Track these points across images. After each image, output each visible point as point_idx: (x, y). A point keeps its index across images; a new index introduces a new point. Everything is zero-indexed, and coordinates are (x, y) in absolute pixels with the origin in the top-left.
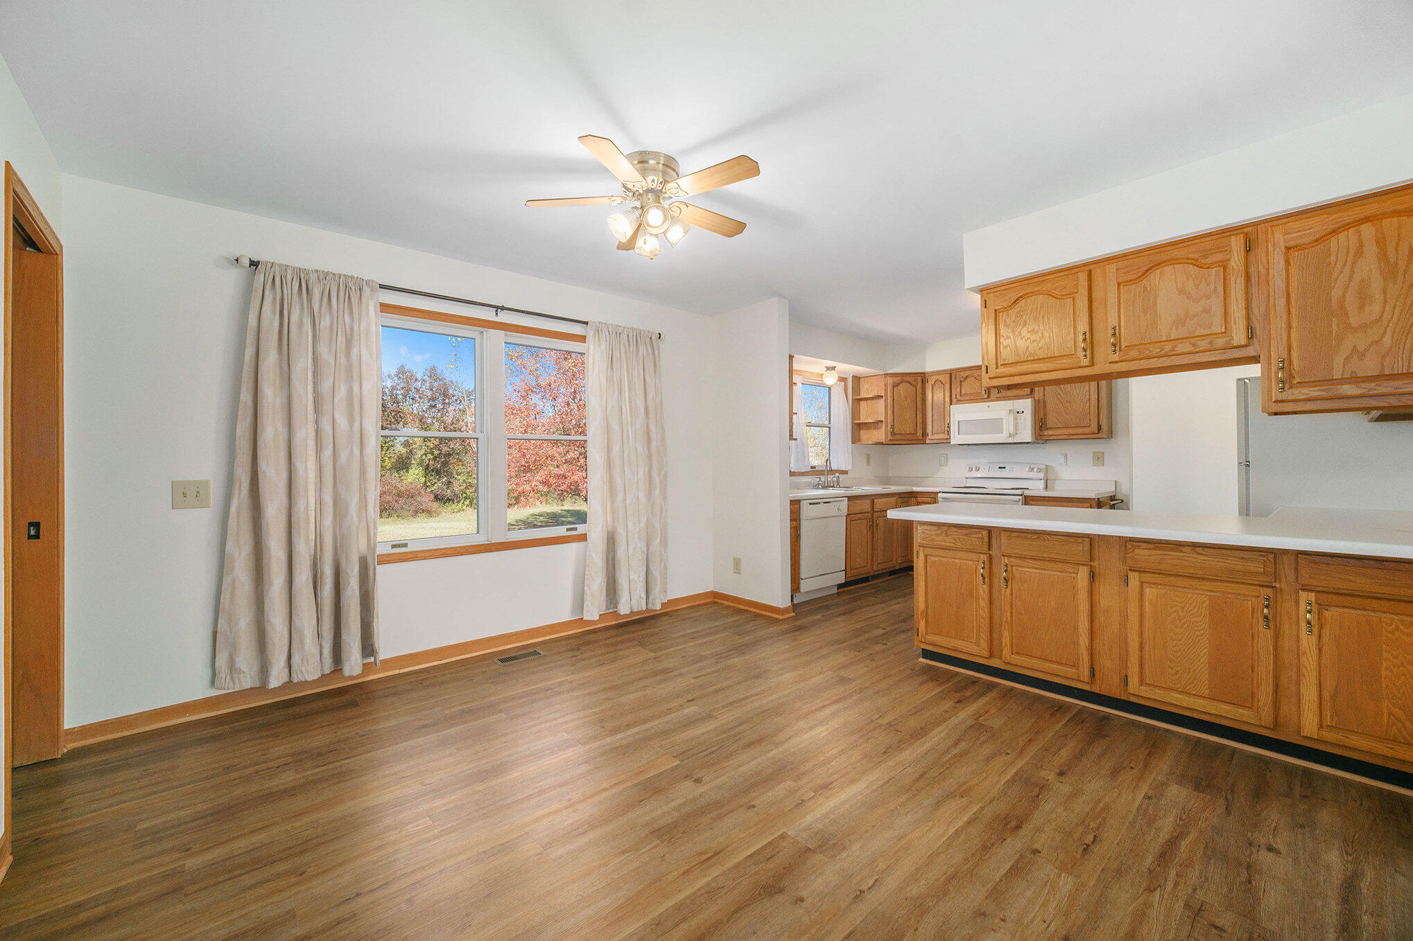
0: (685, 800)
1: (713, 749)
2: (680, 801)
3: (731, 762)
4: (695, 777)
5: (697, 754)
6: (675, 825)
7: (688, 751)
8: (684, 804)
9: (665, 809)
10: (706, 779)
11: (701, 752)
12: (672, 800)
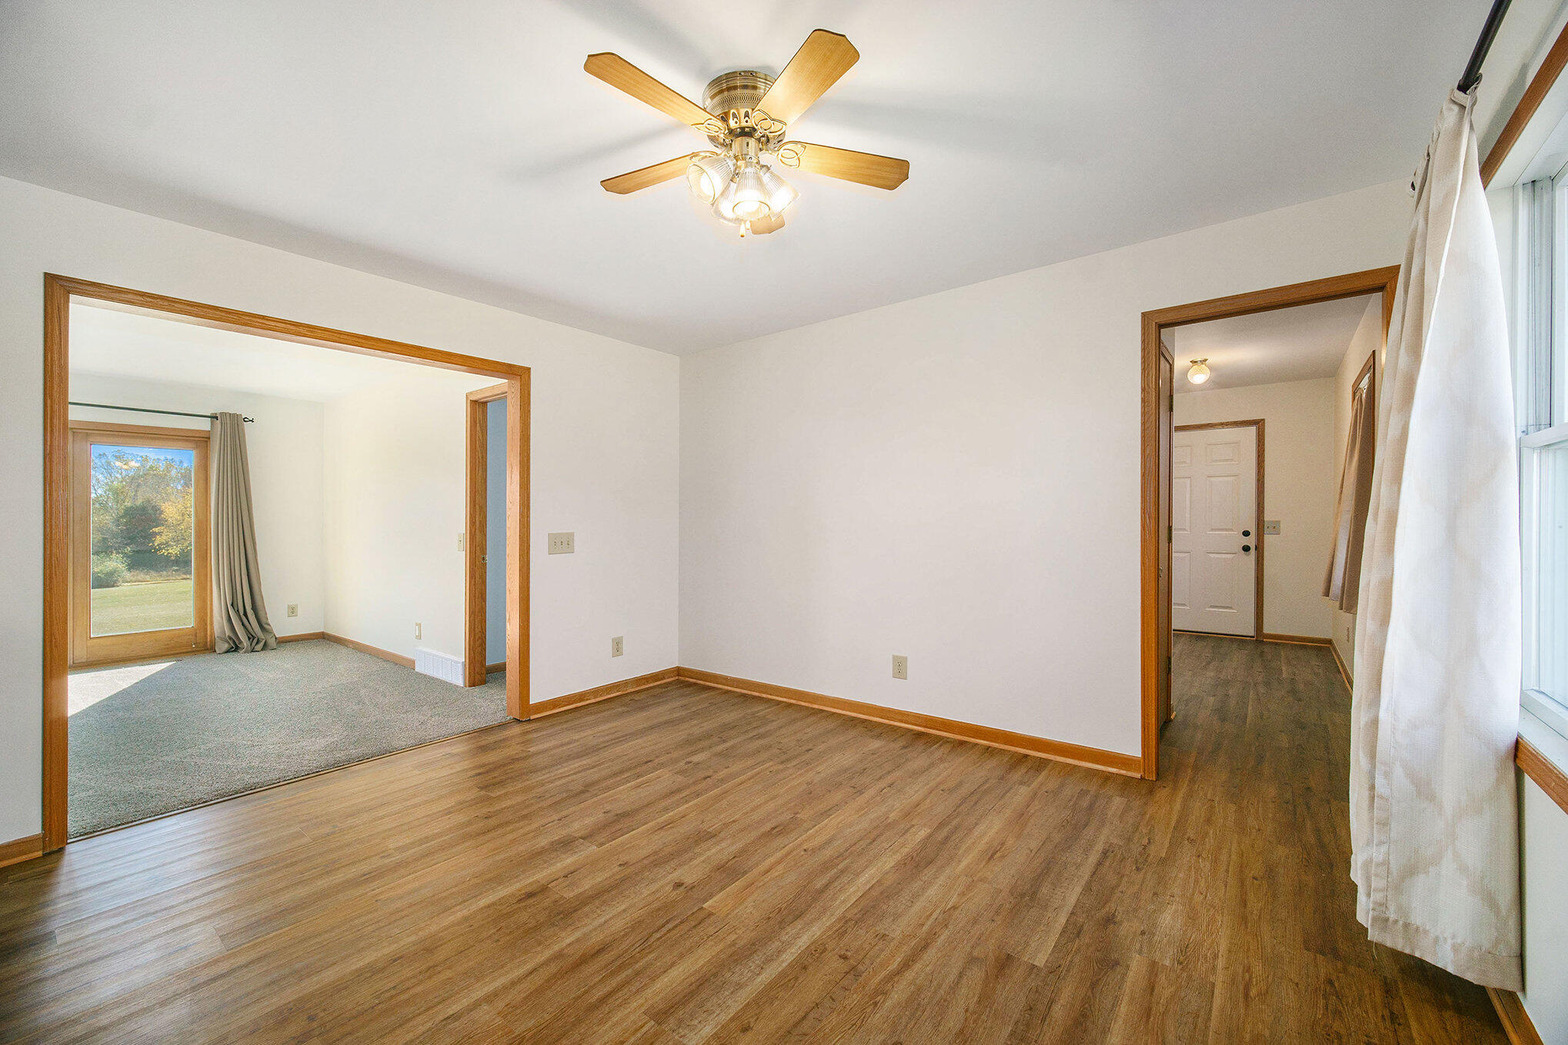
0: (691, 863)
1: (658, 935)
2: (695, 862)
3: (635, 916)
4: (682, 889)
5: (682, 922)
6: (697, 843)
7: (695, 927)
8: (691, 860)
9: (709, 853)
10: (669, 888)
11: (676, 926)
12: (703, 862)
